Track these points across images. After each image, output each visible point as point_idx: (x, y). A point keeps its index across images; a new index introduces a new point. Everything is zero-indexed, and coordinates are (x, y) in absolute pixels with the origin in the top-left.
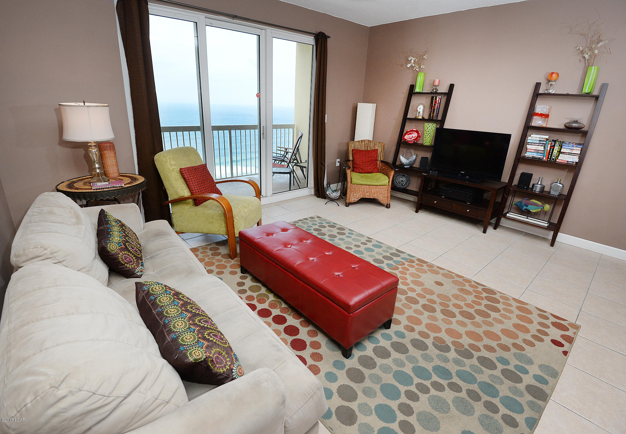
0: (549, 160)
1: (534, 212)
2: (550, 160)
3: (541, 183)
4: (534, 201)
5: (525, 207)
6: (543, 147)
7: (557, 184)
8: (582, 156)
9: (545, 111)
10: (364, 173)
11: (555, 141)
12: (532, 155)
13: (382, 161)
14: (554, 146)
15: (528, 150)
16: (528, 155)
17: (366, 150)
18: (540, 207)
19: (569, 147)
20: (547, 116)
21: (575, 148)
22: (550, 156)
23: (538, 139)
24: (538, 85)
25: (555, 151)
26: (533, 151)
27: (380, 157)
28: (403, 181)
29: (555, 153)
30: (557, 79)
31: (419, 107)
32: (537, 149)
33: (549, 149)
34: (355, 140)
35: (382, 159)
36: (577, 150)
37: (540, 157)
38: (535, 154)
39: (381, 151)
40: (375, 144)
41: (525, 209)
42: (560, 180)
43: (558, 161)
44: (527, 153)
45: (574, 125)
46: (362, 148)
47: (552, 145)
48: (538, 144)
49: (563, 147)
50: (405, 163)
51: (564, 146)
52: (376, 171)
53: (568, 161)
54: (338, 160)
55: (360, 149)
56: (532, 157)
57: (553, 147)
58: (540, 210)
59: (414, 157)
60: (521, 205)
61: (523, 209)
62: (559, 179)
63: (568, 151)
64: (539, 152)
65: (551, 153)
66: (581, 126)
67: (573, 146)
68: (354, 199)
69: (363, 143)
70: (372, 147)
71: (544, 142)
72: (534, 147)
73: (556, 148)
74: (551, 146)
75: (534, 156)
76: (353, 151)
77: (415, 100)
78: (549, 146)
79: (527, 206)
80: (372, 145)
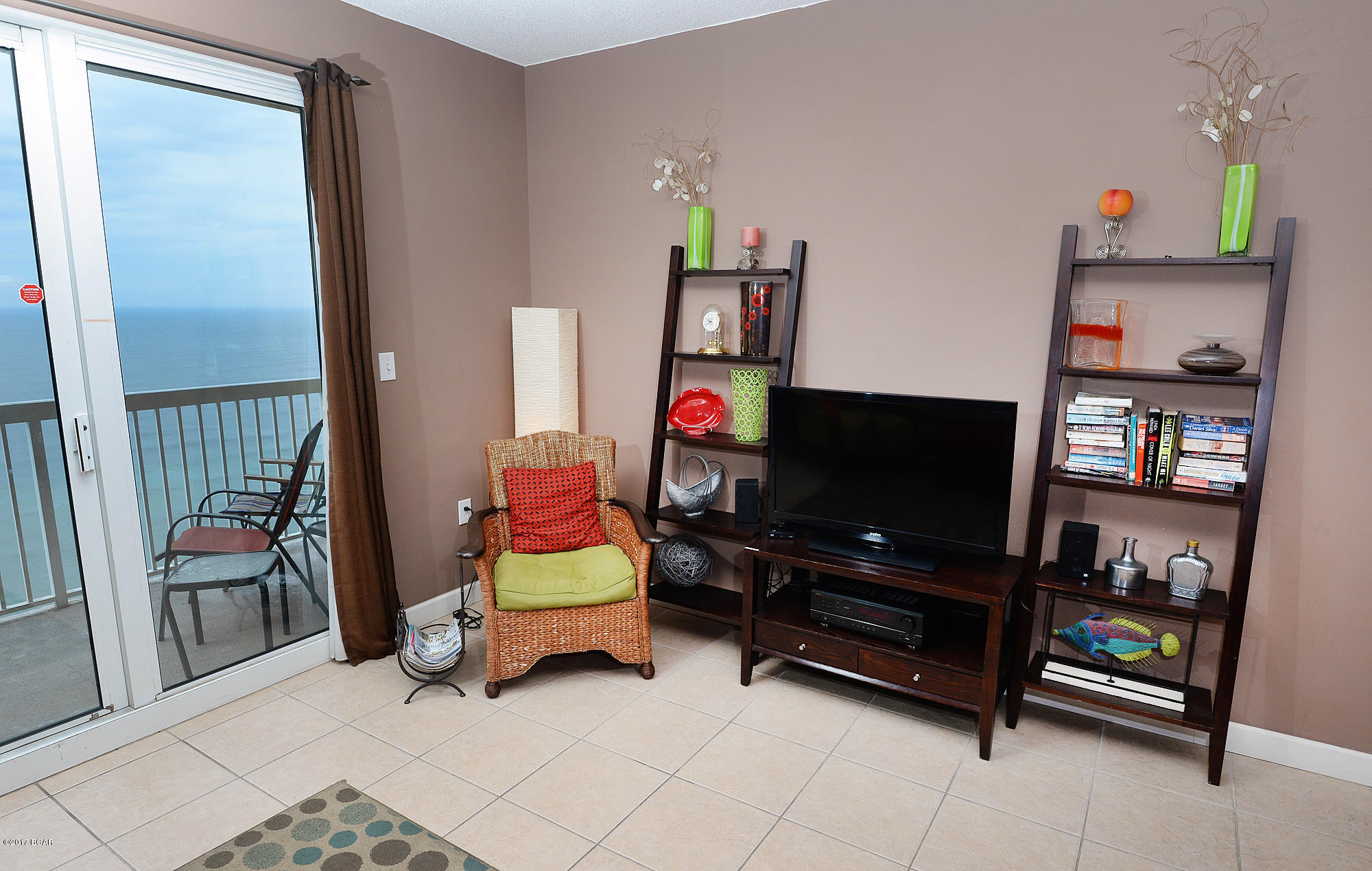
0: (1148, 479)
1: (1130, 662)
2: (1152, 483)
3: (1132, 556)
4: (1122, 623)
5: (1097, 646)
6: (1120, 437)
7: (1187, 560)
8: (1256, 462)
9: (1106, 319)
10: (553, 551)
11: (1158, 417)
12: (1089, 466)
13: (614, 502)
14: (1157, 434)
15: (1073, 450)
16: (1074, 464)
17: (553, 467)
18: (1146, 645)
19: (1206, 434)
20: (1114, 333)
21: (1225, 437)
22: (1149, 466)
23: (1101, 411)
24: (1071, 236)
25: (1165, 451)
26: (1090, 453)
27: (607, 489)
28: (687, 563)
29: (1165, 457)
30: (1129, 211)
31: (707, 317)
32: (1102, 444)
33: (1141, 443)
34: (519, 434)
35: (611, 496)
36: (1235, 443)
37: (1115, 469)
38: (1095, 460)
39: (607, 467)
40: (582, 444)
41: (1097, 651)
42: (1196, 548)
43: (1176, 481)
44: (1071, 458)
45: (1209, 359)
46: (538, 461)
47: (1151, 430)
48: (1103, 429)
49: (1186, 433)
50: (686, 505)
51: (1188, 429)
52: (594, 541)
53: (1210, 482)
54: (467, 502)
55: (531, 464)
56: (1088, 471)
57: (1154, 438)
58: (1148, 652)
59: (715, 482)
60: (1081, 639)
61: (1093, 651)
62: (1192, 544)
63: (1207, 447)
64: (1110, 453)
65: (1149, 456)
66: (1233, 361)
67: (1219, 430)
68: (515, 665)
69: (541, 444)
70: (571, 456)
71: (1123, 421)
72: (1088, 438)
73: (1166, 440)
74: (1148, 434)
75: (1096, 468)
76: (505, 476)
77: (691, 298)
78: (1142, 432)
79: (1103, 642)
80: (573, 446)
